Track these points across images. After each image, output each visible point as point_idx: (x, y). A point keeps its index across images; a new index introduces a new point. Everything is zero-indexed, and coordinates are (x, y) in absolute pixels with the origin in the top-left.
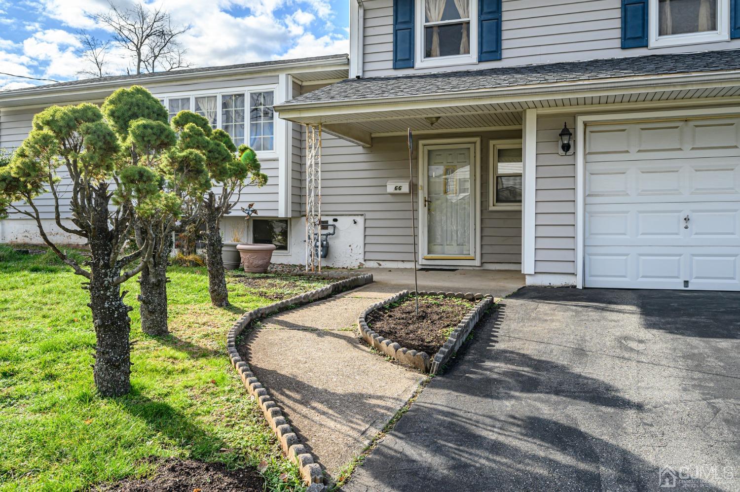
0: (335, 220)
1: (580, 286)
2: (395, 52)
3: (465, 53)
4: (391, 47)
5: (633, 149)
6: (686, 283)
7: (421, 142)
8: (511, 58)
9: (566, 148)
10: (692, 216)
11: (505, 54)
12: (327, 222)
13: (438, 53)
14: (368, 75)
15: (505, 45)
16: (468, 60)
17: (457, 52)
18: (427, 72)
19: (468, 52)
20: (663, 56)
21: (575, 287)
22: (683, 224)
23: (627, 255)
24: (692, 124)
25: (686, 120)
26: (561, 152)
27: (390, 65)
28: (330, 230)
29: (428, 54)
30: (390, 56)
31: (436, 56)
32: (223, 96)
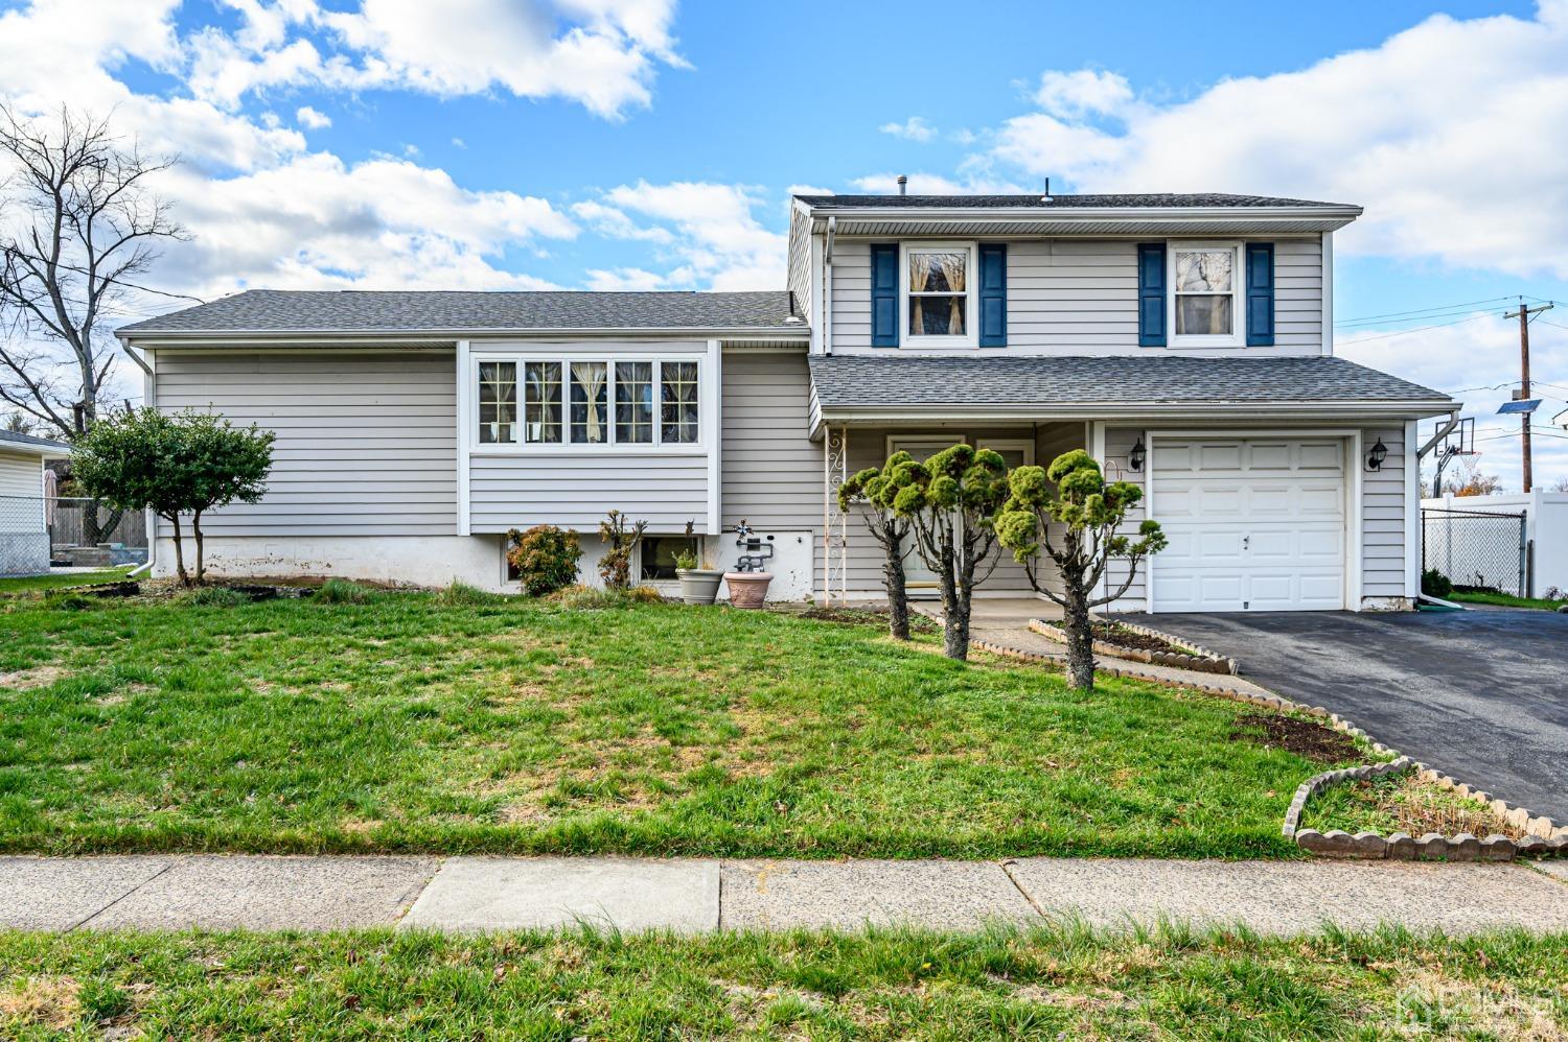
0: (771, 538)
1: (1150, 612)
2: (874, 325)
3: (957, 333)
4: (868, 318)
5: (1196, 468)
6: (1246, 604)
7: (890, 438)
8: (1018, 346)
9: (1136, 465)
10: (1252, 538)
11: (1010, 340)
12: (758, 541)
13: (922, 330)
14: (838, 352)
15: (1010, 329)
16: (965, 343)
17: (945, 332)
18: (916, 354)
19: (963, 331)
20: (1184, 359)
21: (1144, 612)
22: (1244, 544)
23: (1190, 577)
24: (1249, 444)
25: (1245, 440)
26: (1130, 468)
27: (868, 341)
28: (764, 551)
29: (912, 331)
30: (868, 330)
31: (920, 334)
32: (617, 364)
